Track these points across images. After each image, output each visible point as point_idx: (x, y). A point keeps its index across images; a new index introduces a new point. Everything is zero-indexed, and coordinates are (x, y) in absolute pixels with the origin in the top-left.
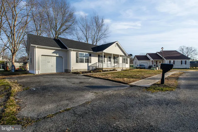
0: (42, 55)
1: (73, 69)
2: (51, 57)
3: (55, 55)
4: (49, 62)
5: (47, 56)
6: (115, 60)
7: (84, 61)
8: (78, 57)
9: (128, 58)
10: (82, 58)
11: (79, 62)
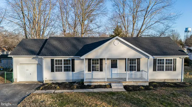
6: (129, 65)
7: (62, 69)
8: (54, 65)
9: (176, 59)
10: (60, 65)
11: (56, 71)
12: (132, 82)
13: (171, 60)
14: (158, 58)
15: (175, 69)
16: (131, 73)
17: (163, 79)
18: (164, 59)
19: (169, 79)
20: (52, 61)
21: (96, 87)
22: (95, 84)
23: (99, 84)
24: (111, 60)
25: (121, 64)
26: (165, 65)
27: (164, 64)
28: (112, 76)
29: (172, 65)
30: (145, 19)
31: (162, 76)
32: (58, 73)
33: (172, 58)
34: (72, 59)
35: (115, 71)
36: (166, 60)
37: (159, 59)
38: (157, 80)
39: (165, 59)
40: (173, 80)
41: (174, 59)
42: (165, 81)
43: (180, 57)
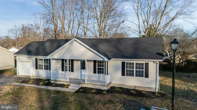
0: (21, 61)
1: (32, 75)
2: (27, 62)
5: (24, 62)
7: (43, 67)
8: (37, 64)
12: (91, 84)
13: (143, 64)
14: (127, 61)
15: (147, 76)
16: (99, 76)
17: (133, 86)
18: (133, 63)
19: (141, 87)
20: (36, 59)
21: (57, 85)
22: (59, 83)
23: (62, 83)
24: (81, 61)
25: (90, 66)
27: (134, 69)
28: (81, 77)
29: (144, 70)
31: (132, 82)
33: (144, 62)
34: (49, 59)
35: (84, 72)
36: (137, 64)
37: (128, 63)
38: (126, 86)
39: (135, 62)
40: (145, 88)
41: (146, 63)
42: (135, 88)
43: (154, 62)
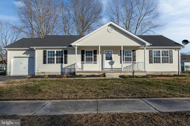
0: (14, 57)
2: (23, 58)
3: (26, 55)
4: (21, 64)
5: (19, 58)
6: (124, 57)
7: (54, 61)
8: (46, 57)
9: (172, 51)
10: (52, 57)
11: (48, 63)
13: (167, 52)
15: (171, 62)
17: (159, 72)
18: (160, 51)
20: (45, 52)
22: (87, 74)
26: (161, 57)
29: (169, 57)
30: (137, 29)
32: (50, 64)
33: (168, 50)
34: (64, 51)
36: (162, 52)
40: (170, 72)
41: (170, 51)
